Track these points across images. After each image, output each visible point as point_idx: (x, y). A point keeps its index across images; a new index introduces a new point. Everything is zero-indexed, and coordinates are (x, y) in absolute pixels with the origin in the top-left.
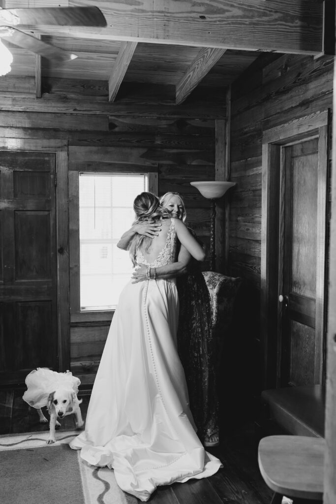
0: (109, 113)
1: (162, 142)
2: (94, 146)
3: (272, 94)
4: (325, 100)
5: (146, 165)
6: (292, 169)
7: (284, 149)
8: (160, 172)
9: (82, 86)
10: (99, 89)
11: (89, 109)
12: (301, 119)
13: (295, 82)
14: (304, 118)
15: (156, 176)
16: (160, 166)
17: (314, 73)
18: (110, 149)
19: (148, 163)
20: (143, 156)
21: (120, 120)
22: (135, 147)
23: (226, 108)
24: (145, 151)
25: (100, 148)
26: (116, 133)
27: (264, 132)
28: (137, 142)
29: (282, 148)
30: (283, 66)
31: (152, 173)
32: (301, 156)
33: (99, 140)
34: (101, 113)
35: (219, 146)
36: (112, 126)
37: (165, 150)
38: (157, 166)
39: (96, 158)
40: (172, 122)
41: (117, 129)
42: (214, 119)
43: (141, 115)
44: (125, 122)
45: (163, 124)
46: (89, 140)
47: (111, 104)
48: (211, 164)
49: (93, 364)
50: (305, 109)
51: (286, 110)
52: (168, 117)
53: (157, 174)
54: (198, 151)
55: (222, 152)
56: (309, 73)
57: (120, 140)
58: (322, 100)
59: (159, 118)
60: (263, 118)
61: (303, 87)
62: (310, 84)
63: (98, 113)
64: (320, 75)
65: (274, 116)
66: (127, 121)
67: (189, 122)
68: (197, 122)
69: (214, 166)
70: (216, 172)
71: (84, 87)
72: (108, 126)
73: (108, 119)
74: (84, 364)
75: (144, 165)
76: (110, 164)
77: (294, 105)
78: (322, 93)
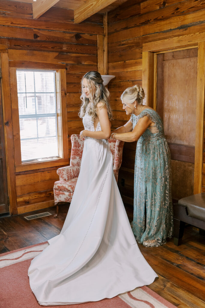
0: (34, 27)
1: (67, 49)
2: (25, 50)
3: (150, 20)
4: (202, 25)
5: (58, 64)
6: (163, 68)
7: (157, 55)
8: (66, 69)
9: (15, 6)
10: (27, 9)
11: (21, 23)
12: (181, 37)
13: (173, 14)
14: (184, 36)
15: (65, 71)
16: (67, 65)
17: (192, 9)
18: (35, 52)
19: (60, 63)
20: (56, 58)
21: (41, 32)
22: (51, 51)
23: (104, 28)
24: (56, 54)
25: (28, 51)
26: (39, 41)
27: (144, 44)
28: (52, 48)
29: (156, 54)
30: (161, 2)
31: (62, 69)
32: (172, 59)
33: (28, 46)
34: (29, 27)
35: (99, 52)
36: (36, 36)
37: (69, 54)
38: (65, 65)
39: (27, 58)
40: (73, 35)
41: (38, 39)
42: (97, 35)
43: (54, 29)
44: (44, 34)
45: (68, 36)
46: (21, 46)
47: (34, 20)
48: (96, 64)
49: (31, 198)
50: (183, 31)
51: (164, 31)
52: (71, 31)
53: (65, 70)
54: (88, 55)
55: (102, 56)
56: (188, 8)
57: (42, 46)
58: (200, 26)
59: (64, 32)
60: (142, 35)
61: (182, 17)
62: (188, 15)
63: (27, 26)
64: (197, 10)
65: (153, 34)
66: (46, 33)
67: (82, 35)
68: (86, 36)
69: (97, 65)
70: (99, 69)
71: (16, 7)
72: (33, 36)
73: (33, 31)
74: (25, 199)
75: (57, 64)
76: (36, 63)
77: (172, 28)
78: (200, 21)
